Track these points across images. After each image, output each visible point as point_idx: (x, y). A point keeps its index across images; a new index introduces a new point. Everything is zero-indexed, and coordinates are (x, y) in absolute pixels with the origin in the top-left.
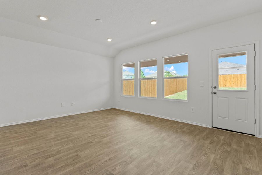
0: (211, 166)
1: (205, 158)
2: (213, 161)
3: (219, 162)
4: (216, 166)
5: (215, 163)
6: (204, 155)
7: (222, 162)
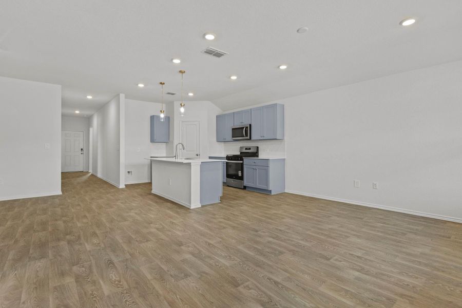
0: (95, 275)
1: (113, 280)
2: (99, 283)
3: (89, 288)
4: (89, 280)
5: (94, 283)
6: (120, 282)
7: (85, 293)
